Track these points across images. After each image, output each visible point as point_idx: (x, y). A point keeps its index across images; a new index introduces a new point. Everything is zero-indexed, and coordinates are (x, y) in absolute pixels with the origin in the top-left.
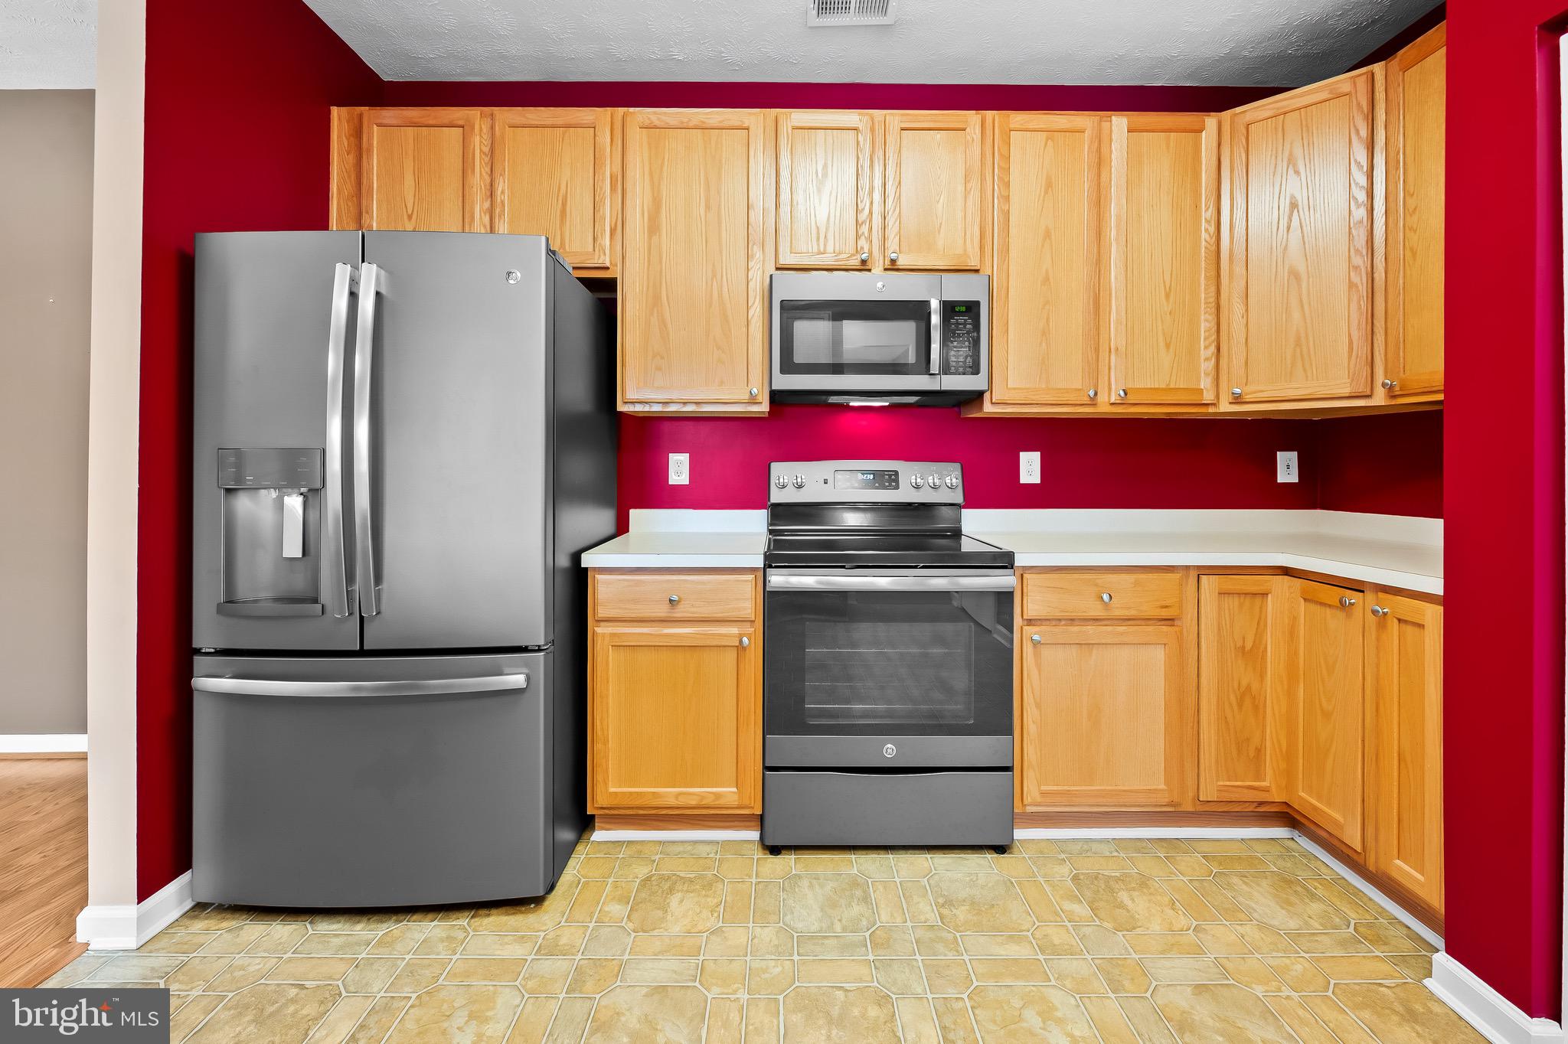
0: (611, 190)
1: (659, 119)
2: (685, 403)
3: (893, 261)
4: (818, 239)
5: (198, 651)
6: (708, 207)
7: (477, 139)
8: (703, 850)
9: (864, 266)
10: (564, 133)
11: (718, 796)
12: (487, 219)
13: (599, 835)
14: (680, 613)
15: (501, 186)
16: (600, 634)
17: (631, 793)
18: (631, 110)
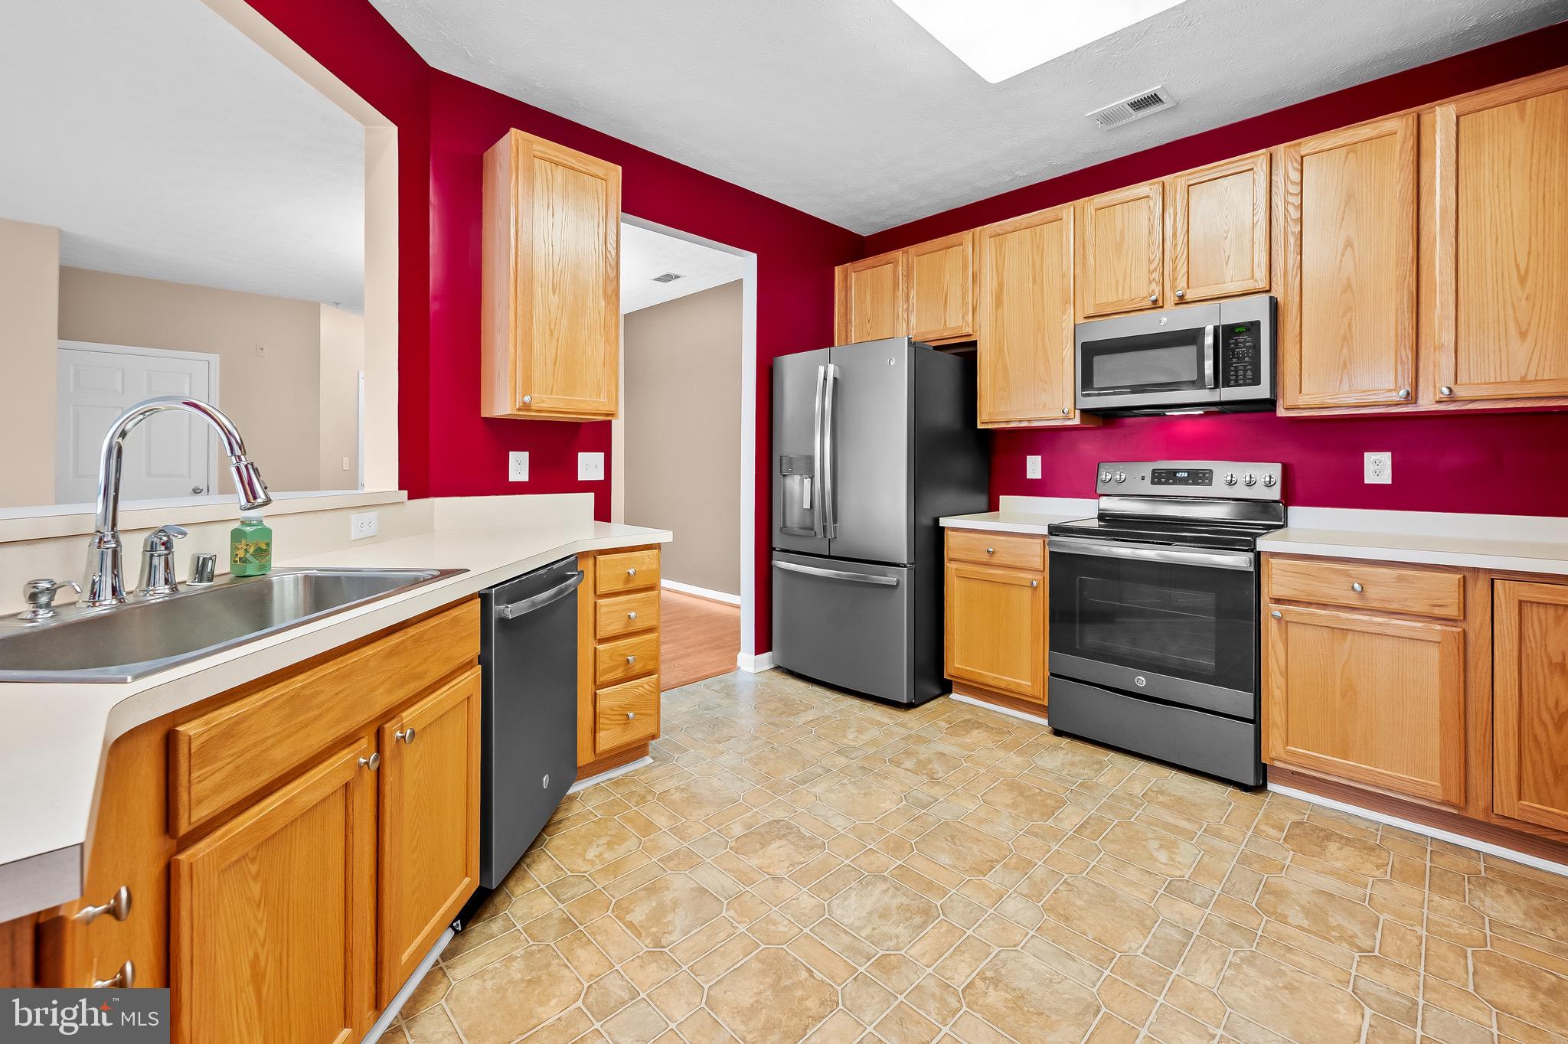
0: (973, 283)
1: (1002, 229)
2: (1020, 421)
3: (1182, 297)
4: (1117, 289)
5: (774, 549)
6: (1034, 281)
7: (900, 269)
8: (1011, 720)
9: (1156, 305)
10: (946, 253)
11: (1019, 685)
12: (905, 315)
13: (954, 696)
14: (995, 560)
15: (913, 294)
16: (950, 567)
17: (967, 670)
18: (985, 226)
